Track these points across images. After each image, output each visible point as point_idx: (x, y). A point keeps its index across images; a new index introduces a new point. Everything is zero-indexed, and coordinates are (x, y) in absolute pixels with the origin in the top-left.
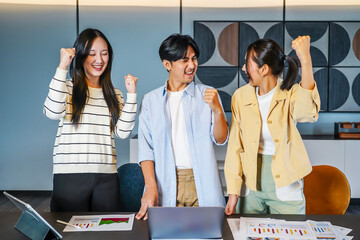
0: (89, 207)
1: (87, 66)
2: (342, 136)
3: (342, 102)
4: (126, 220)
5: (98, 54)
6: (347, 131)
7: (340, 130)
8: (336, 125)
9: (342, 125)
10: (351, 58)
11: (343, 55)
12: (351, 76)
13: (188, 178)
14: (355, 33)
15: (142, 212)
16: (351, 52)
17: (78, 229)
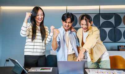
0: (37, 65)
1: (36, 20)
2: (120, 50)
3: (120, 39)
5: (40, 15)
6: (122, 48)
7: (120, 48)
8: (118, 46)
9: (120, 46)
10: (122, 25)
11: (120, 24)
12: (122, 30)
14: (123, 17)
16: (122, 23)
17: (33, 71)
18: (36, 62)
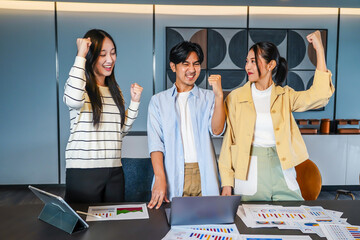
4: (140, 209)
6: (302, 127)
13: (194, 171)
15: (153, 202)
16: (306, 57)
17: (99, 218)
18: (101, 189)
